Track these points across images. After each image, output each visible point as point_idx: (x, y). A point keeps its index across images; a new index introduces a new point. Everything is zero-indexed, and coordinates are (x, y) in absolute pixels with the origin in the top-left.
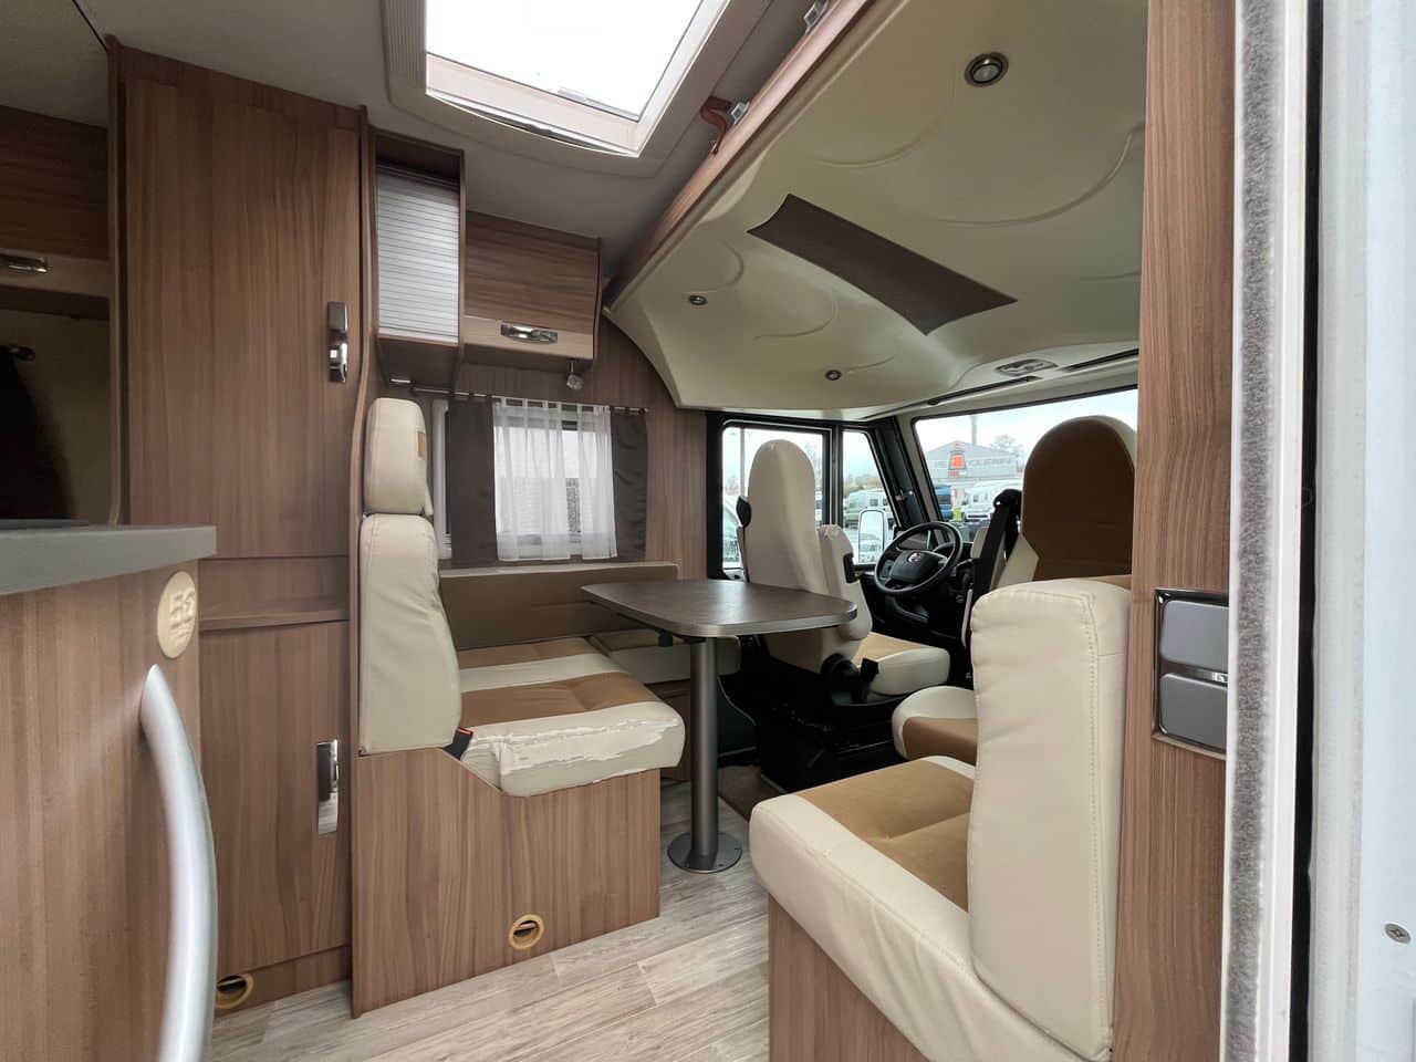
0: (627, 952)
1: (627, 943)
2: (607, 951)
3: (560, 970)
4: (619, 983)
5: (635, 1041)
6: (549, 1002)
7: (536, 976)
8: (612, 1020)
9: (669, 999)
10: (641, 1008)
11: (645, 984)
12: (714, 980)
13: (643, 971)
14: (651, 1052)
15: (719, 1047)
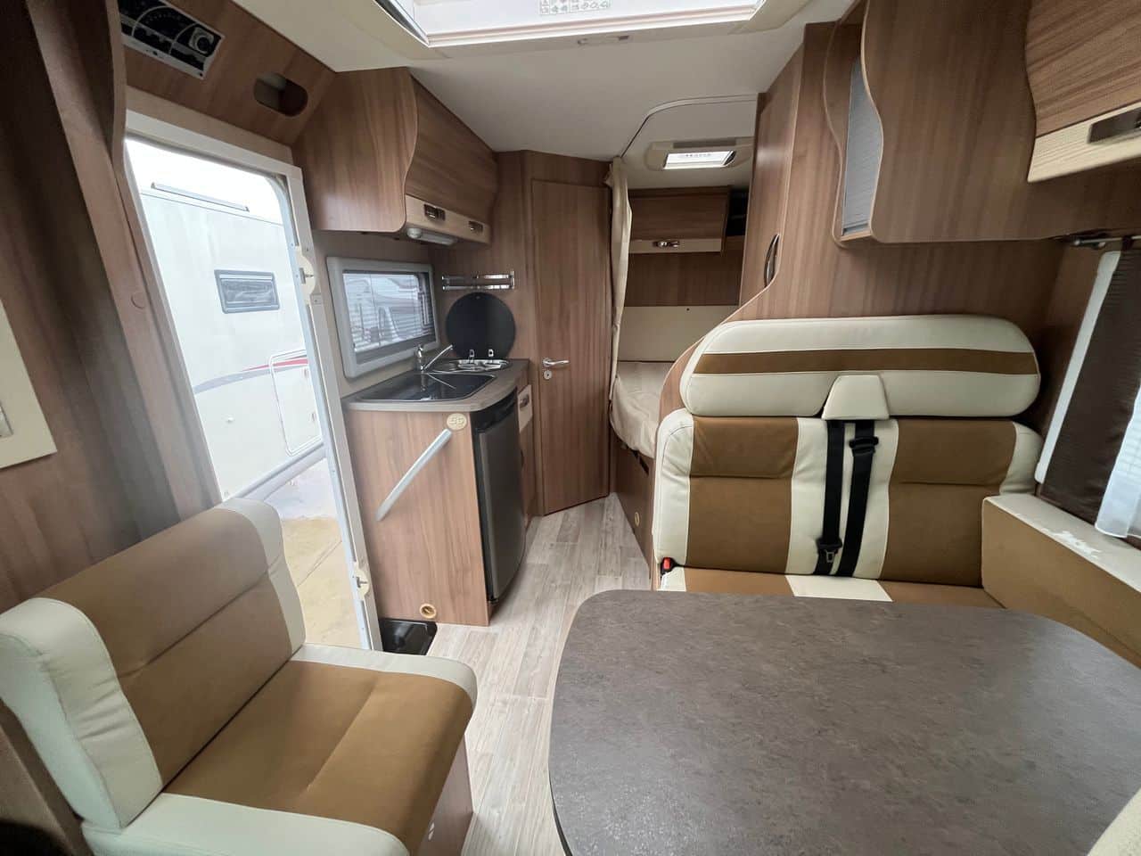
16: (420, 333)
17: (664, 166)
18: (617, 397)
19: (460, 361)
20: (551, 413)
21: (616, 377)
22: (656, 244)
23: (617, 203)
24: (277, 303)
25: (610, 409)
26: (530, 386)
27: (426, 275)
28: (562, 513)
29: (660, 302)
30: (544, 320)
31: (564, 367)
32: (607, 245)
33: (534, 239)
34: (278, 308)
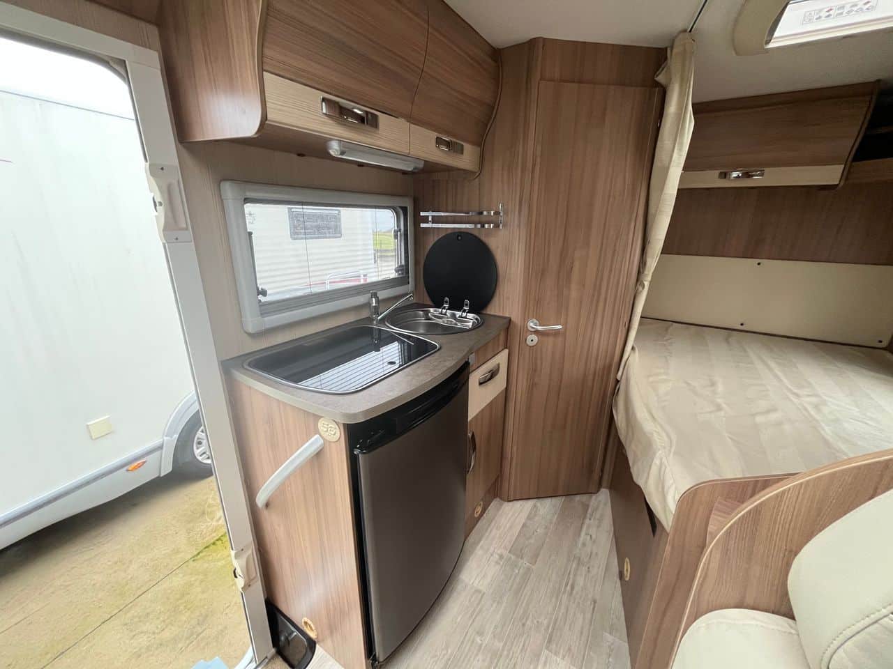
16: (393, 275)
17: (768, 42)
18: (627, 380)
19: (432, 310)
20: (532, 386)
21: (633, 348)
22: (724, 175)
23: (672, 108)
24: (340, 233)
25: (615, 392)
26: (506, 351)
27: (405, 209)
28: (530, 503)
29: (715, 251)
30: (536, 271)
31: (556, 333)
32: (646, 171)
33: (534, 165)
34: (340, 237)
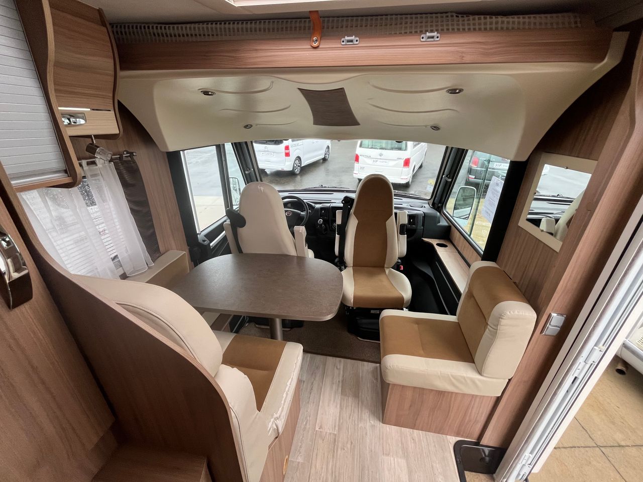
0: (308, 431)
1: (305, 428)
2: (303, 437)
3: (300, 460)
4: (320, 441)
5: (345, 449)
6: (313, 471)
7: (297, 470)
8: (334, 452)
9: (337, 428)
10: (335, 440)
11: (326, 432)
12: (338, 410)
13: (321, 430)
14: (352, 446)
15: (361, 425)
